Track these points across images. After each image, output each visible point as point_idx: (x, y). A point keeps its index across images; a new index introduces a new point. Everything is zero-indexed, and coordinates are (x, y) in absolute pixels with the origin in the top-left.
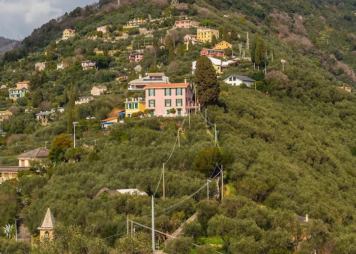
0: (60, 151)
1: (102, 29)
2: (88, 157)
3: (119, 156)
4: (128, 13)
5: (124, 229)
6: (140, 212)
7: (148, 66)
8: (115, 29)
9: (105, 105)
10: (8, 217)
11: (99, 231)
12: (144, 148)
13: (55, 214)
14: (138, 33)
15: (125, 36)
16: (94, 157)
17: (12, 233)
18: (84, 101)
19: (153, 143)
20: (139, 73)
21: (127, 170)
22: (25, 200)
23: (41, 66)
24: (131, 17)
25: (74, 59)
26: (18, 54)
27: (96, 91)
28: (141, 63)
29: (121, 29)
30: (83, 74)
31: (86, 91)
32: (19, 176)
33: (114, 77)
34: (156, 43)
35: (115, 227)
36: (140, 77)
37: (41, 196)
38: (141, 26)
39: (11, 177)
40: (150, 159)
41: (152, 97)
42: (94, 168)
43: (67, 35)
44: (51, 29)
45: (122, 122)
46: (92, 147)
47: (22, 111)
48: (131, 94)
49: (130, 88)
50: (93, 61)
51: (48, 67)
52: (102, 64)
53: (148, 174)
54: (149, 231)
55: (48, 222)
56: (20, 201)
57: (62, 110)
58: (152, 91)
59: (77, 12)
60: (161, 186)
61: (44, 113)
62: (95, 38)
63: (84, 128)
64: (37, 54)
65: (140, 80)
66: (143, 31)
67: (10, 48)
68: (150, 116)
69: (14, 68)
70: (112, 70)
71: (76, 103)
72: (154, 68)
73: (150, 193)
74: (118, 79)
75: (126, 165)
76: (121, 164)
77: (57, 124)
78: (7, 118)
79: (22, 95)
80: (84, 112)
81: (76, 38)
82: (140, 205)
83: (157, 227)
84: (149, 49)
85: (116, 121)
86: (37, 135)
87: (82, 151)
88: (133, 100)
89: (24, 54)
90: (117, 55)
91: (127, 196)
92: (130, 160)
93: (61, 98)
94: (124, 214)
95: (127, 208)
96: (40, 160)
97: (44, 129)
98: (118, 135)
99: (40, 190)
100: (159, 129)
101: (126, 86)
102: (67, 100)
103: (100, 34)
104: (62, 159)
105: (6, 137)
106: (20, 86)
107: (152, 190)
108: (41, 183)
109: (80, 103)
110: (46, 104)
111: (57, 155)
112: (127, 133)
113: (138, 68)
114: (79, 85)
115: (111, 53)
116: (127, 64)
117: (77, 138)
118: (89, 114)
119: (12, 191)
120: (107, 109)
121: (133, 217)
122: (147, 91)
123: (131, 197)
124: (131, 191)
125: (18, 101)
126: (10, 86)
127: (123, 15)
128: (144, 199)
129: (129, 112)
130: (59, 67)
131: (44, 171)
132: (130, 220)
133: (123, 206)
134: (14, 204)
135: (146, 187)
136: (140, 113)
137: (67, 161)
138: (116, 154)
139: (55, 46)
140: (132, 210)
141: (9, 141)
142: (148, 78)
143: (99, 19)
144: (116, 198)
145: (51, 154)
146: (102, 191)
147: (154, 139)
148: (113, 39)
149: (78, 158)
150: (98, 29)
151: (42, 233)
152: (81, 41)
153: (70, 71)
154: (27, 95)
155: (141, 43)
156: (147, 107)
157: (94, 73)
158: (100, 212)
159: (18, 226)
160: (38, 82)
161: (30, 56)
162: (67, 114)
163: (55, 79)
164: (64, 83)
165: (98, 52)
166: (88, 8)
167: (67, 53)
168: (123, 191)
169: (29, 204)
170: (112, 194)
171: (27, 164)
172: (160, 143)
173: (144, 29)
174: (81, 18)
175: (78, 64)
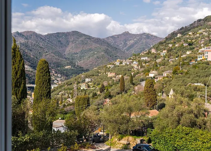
0: (176, 71)
1: (191, 33)
2: (185, 73)
3: (195, 73)
4: (199, 28)
5: (196, 96)
6: (202, 91)
7: (206, 45)
8: (195, 33)
9: (191, 57)
10: (159, 91)
11: (188, 96)
12: (204, 71)
13: (174, 90)
14: (202, 34)
15: (198, 35)
16: (187, 73)
17: (161, 95)
18: (184, 56)
19: (207, 69)
20: (203, 47)
21: (198, 78)
22: (165, 86)
23: (170, 45)
24: (200, 29)
25: (181, 43)
26: (163, 42)
27: (188, 53)
28: (203, 43)
29: (197, 33)
30: (184, 48)
31: (185, 53)
32: (163, 79)
33: (194, 48)
34: (209, 37)
35: (193, 95)
36: (203, 48)
37: (170, 85)
38: (204, 32)
39: (161, 79)
40: (206, 74)
41: (207, 54)
42: (187, 77)
43: (179, 35)
44: (174, 34)
45: (196, 62)
46: (186, 70)
47: (164, 59)
48: (199, 53)
49: (199, 52)
50: (187, 43)
51: (173, 46)
52: (190, 44)
53: (205, 79)
54: (205, 97)
55: (172, 92)
56: (163, 86)
57: (177, 59)
58: (207, 53)
59: (182, 28)
60: (209, 83)
61: (171, 60)
62: (188, 36)
63: (184, 64)
64: (169, 42)
65: (203, 49)
66: (204, 33)
67: (161, 40)
68: (206, 60)
69: (162, 46)
70: (193, 46)
71: (182, 56)
72: (208, 45)
73: (205, 85)
74: (195, 49)
75: (197, 76)
76: (196, 75)
77: (175, 63)
78: (160, 61)
79: (165, 54)
80: (184, 59)
81: (182, 37)
82: (202, 89)
83: (207, 96)
84: (206, 39)
85: (194, 62)
86: (169, 67)
87: (183, 71)
88: (200, 56)
89: (165, 42)
90: (195, 41)
91: (198, 86)
92: (199, 74)
93: (177, 55)
94: (196, 91)
95: (197, 89)
96: (170, 74)
97: (171, 65)
98: (195, 67)
99: (170, 83)
100: (209, 65)
101: (198, 51)
102: (179, 56)
103: (190, 35)
104: (177, 74)
105: (160, 67)
106: (164, 51)
107: (206, 84)
108: (170, 81)
109: (183, 56)
110: (172, 57)
111: (175, 72)
112: (198, 66)
113: (202, 45)
114: (183, 51)
115: (193, 41)
116: (199, 44)
117: (181, 67)
118: (185, 60)
119: (161, 83)
120: (191, 58)
121: (199, 92)
122: (205, 53)
123: (199, 86)
124: (199, 84)
125: (163, 56)
126: (161, 52)
127: (197, 29)
128: (203, 87)
129: (199, 59)
130: (176, 45)
131: (171, 77)
132: (198, 93)
133: (196, 89)
134: (161, 87)
135: (204, 83)
136: (202, 60)
137: (178, 74)
138: (194, 72)
139: (175, 39)
140: (199, 90)
141: (160, 68)
142: (206, 48)
143: (190, 30)
144: (194, 86)
145: (173, 72)
146: (189, 84)
147: (207, 68)
148: (194, 36)
149: (182, 73)
150: (189, 33)
151: (170, 96)
152: (184, 37)
153: (180, 47)
154: (166, 54)
155: (203, 37)
156: (205, 58)
157: (187, 47)
158: (189, 90)
159: (163, 93)
160: (170, 50)
161: (167, 42)
162: (178, 60)
163: (175, 49)
164: (178, 51)
165: (189, 41)
166: (186, 27)
167: (179, 41)
168: (196, 84)
169: (166, 87)
170: (192, 85)
171: (166, 75)
172: (209, 69)
173: (205, 33)
174: (184, 30)
175: (182, 45)
